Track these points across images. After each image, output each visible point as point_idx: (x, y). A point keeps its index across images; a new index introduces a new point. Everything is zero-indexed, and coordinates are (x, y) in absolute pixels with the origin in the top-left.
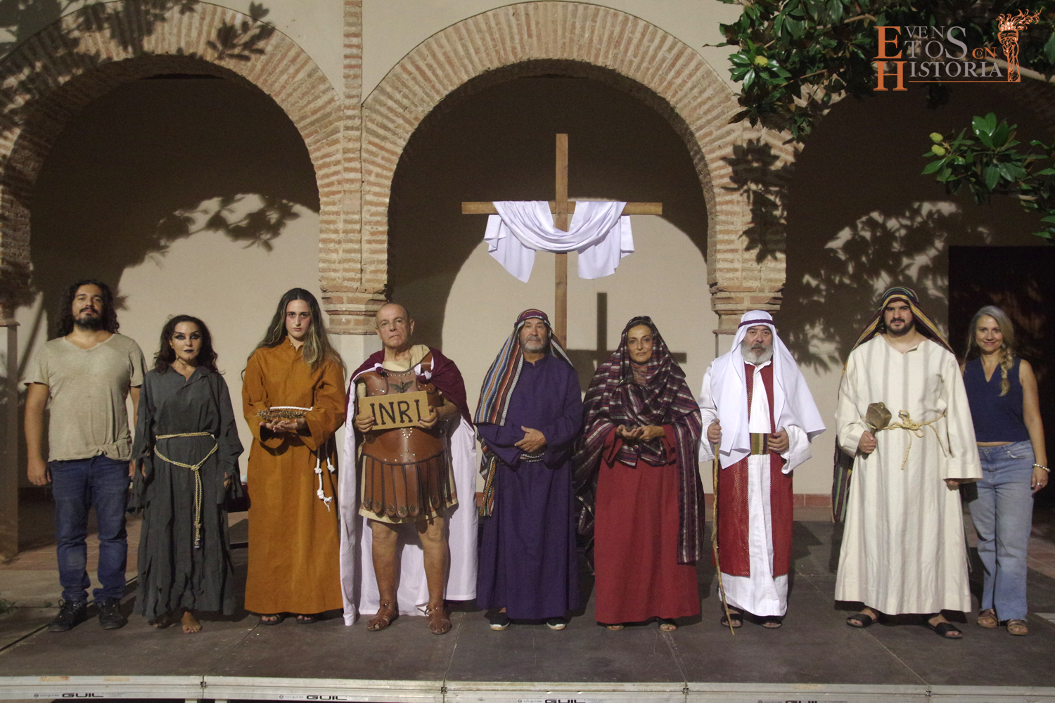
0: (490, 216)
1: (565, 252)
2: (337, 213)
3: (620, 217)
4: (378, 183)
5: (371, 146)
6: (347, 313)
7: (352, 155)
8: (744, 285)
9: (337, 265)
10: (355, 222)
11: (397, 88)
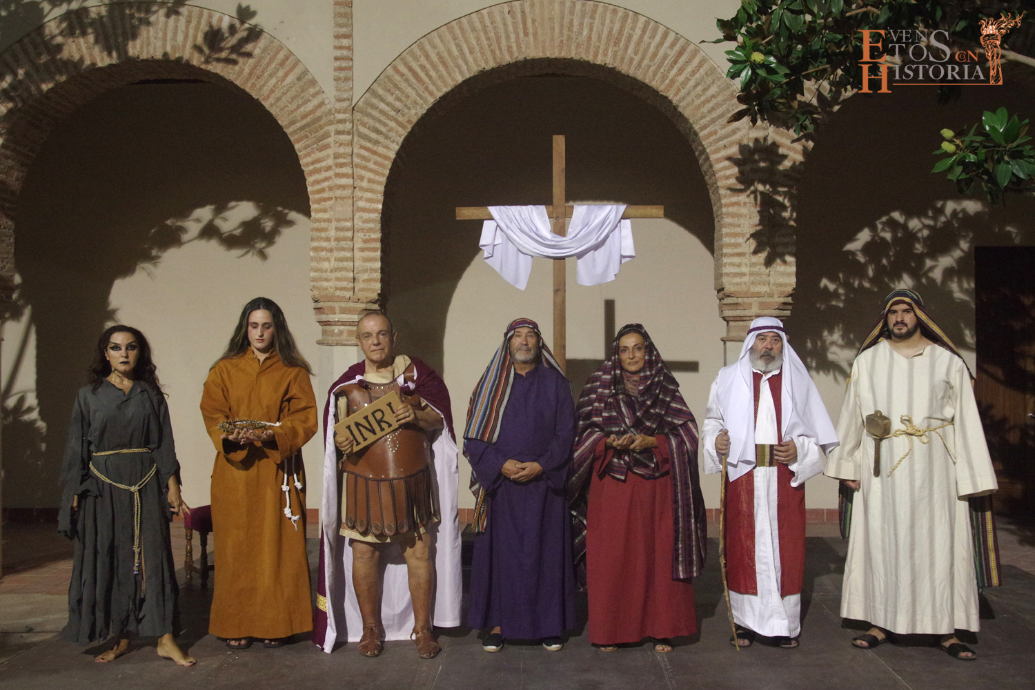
0: (485, 222)
1: (563, 258)
2: (329, 221)
3: (620, 221)
4: (370, 189)
5: (363, 150)
6: (340, 323)
7: (342, 160)
8: (752, 290)
9: (329, 274)
10: (348, 230)
11: (389, 91)
